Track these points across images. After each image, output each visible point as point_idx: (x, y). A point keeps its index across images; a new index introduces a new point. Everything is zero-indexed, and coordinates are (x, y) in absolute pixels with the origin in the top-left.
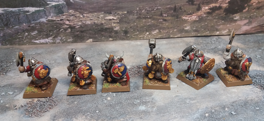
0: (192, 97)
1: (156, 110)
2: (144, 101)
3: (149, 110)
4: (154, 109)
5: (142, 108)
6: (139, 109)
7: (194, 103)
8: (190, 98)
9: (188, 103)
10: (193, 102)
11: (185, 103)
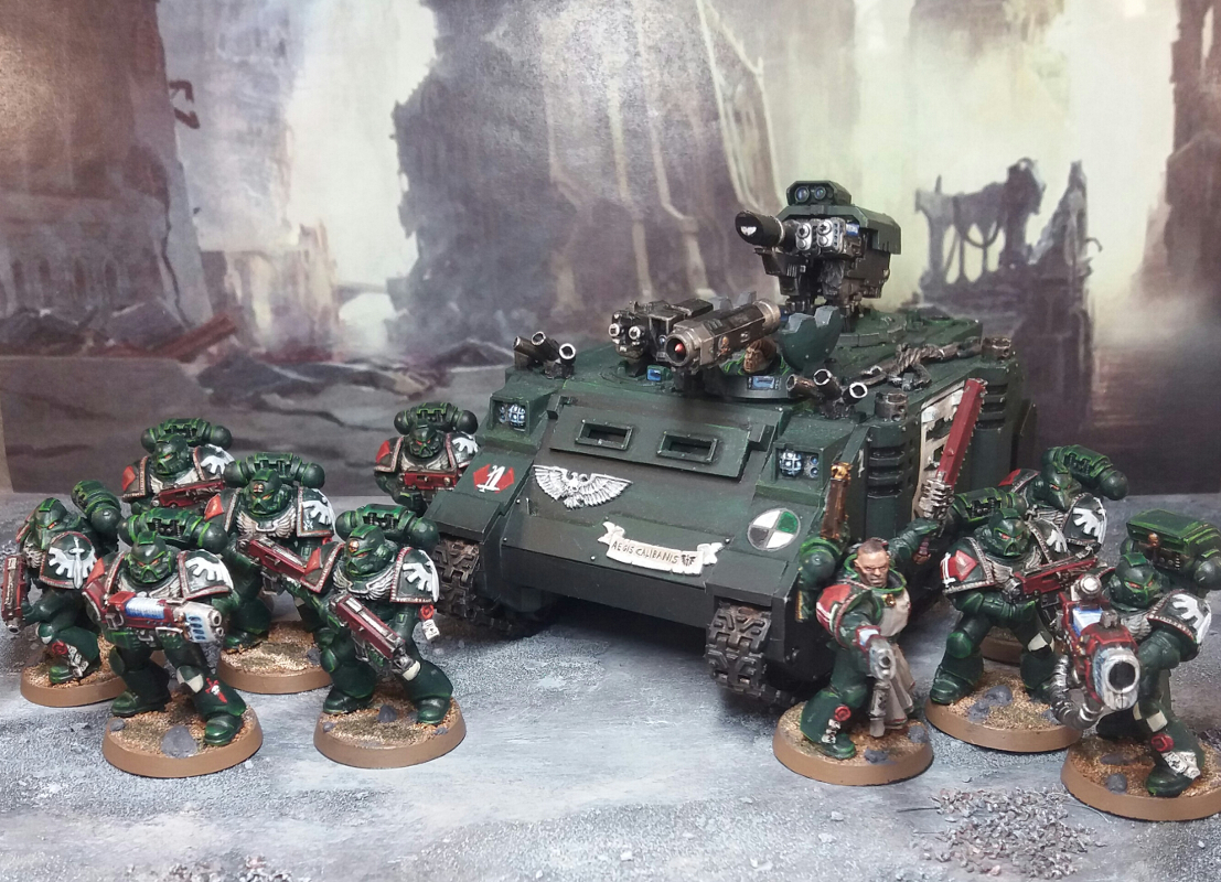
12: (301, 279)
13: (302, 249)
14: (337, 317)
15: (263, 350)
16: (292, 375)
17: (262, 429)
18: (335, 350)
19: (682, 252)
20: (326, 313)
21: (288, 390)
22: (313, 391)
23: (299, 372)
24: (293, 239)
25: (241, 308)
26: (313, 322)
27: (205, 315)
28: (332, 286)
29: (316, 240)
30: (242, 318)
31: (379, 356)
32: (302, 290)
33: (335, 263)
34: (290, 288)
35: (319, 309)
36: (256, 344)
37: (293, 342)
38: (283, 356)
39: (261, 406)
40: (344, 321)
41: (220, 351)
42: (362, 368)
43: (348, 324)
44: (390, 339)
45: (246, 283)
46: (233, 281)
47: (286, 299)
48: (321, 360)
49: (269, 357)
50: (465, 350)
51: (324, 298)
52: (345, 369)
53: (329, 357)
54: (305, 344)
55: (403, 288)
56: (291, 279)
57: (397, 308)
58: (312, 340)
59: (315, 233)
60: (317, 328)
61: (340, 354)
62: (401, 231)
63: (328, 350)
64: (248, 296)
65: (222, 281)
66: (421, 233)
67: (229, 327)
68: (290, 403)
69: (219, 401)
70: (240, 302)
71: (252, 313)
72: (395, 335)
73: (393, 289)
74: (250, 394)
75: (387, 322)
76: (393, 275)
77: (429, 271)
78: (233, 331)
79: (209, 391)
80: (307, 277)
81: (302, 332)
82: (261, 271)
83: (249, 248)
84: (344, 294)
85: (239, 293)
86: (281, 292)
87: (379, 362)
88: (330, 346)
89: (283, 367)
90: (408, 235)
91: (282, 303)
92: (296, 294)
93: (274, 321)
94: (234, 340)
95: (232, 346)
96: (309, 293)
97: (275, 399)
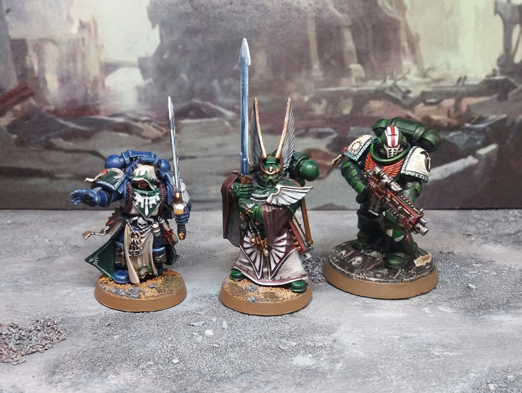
0: (450, 342)
1: (342, 367)
2: (308, 343)
3: (323, 366)
4: (339, 366)
5: (303, 361)
6: (295, 363)
7: (454, 356)
8: (444, 346)
9: (438, 357)
10: (451, 354)
11: (429, 355)
12: (79, 58)
13: (80, 37)
14: (103, 84)
15: (52, 108)
16: (72, 125)
17: (51, 163)
18: (102, 108)
19: (340, 40)
20: (95, 82)
21: (70, 135)
22: (86, 136)
23: (77, 124)
24: (74, 29)
25: (37, 79)
26: (87, 88)
27: (12, 83)
28: (100, 62)
29: (90, 30)
30: (38, 85)
31: (132, 112)
32: (79, 66)
33: (102, 46)
34: (71, 65)
35: (92, 79)
36: (47, 104)
37: (73, 102)
38: (66, 112)
39: (50, 147)
40: (108, 87)
41: (22, 109)
42: (120, 120)
43: (111, 89)
44: (140, 100)
45: (41, 60)
46: (32, 59)
47: (68, 72)
48: (92, 114)
49: (56, 112)
50: (191, 107)
51: (94, 71)
52: (108, 121)
53: (98, 112)
54: (81, 103)
55: (150, 64)
56: (73, 58)
57: (145, 78)
58: (86, 100)
59: (89, 25)
60: (89, 92)
61: (105, 110)
62: (149, 24)
63: (97, 107)
64: (42, 70)
65: (24, 59)
66: (163, 25)
67: (29, 92)
68: (70, 145)
69: (22, 143)
70: (36, 74)
71: (45, 82)
72: (143, 97)
73: (142, 65)
74: (43, 138)
75: (138, 88)
76: (142, 54)
77: (167, 52)
78: (32, 94)
79: (15, 136)
80: (83, 57)
81: (79, 95)
82: (52, 52)
83: (44, 36)
84: (109, 68)
85: (36, 68)
86: (65, 67)
87: (132, 116)
88: (98, 105)
89: (66, 120)
90: (154, 27)
91: (65, 74)
92: (76, 68)
93: (60, 88)
94: (32, 101)
95: (31, 105)
96: (84, 67)
97: (60, 142)
